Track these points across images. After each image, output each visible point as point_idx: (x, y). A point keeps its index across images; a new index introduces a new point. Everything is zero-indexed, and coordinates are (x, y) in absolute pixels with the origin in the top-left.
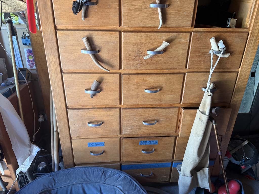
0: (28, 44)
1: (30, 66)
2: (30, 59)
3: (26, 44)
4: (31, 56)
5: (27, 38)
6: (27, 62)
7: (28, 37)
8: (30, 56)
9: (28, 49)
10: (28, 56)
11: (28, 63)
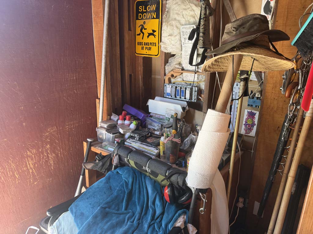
0: (254, 106)
1: (246, 131)
2: (248, 123)
3: (252, 106)
4: (251, 120)
5: (256, 98)
6: (243, 126)
7: (258, 98)
8: (249, 119)
9: (250, 111)
10: (247, 119)
11: (245, 128)
